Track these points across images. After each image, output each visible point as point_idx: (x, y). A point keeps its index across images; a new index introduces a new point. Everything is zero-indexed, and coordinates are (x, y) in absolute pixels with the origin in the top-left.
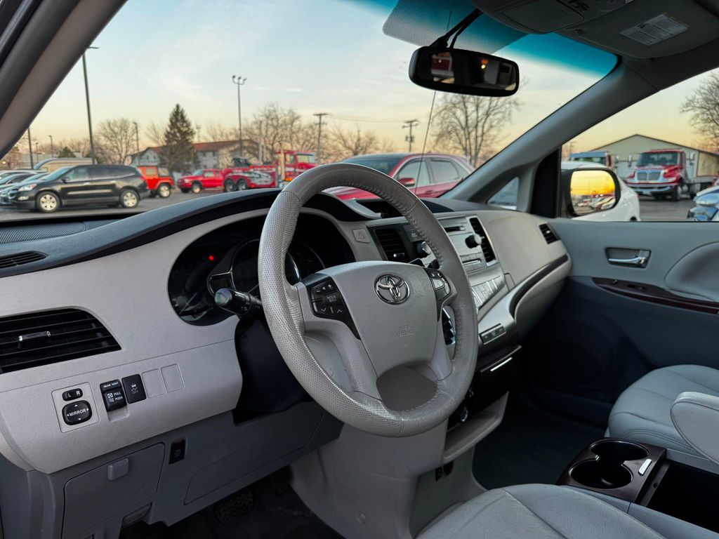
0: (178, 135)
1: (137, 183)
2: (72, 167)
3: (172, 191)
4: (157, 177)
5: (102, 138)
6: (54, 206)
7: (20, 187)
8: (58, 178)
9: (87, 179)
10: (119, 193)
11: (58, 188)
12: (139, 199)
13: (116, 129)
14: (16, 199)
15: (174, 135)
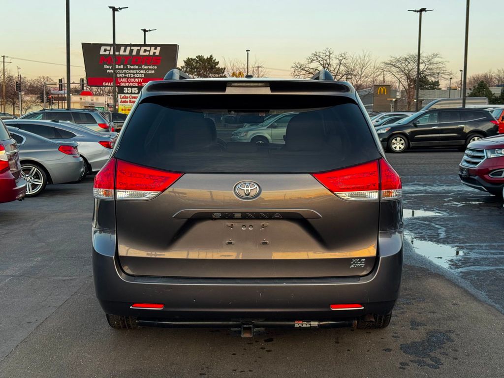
6: (402, 147)
8: (410, 123)
10: (466, 137)
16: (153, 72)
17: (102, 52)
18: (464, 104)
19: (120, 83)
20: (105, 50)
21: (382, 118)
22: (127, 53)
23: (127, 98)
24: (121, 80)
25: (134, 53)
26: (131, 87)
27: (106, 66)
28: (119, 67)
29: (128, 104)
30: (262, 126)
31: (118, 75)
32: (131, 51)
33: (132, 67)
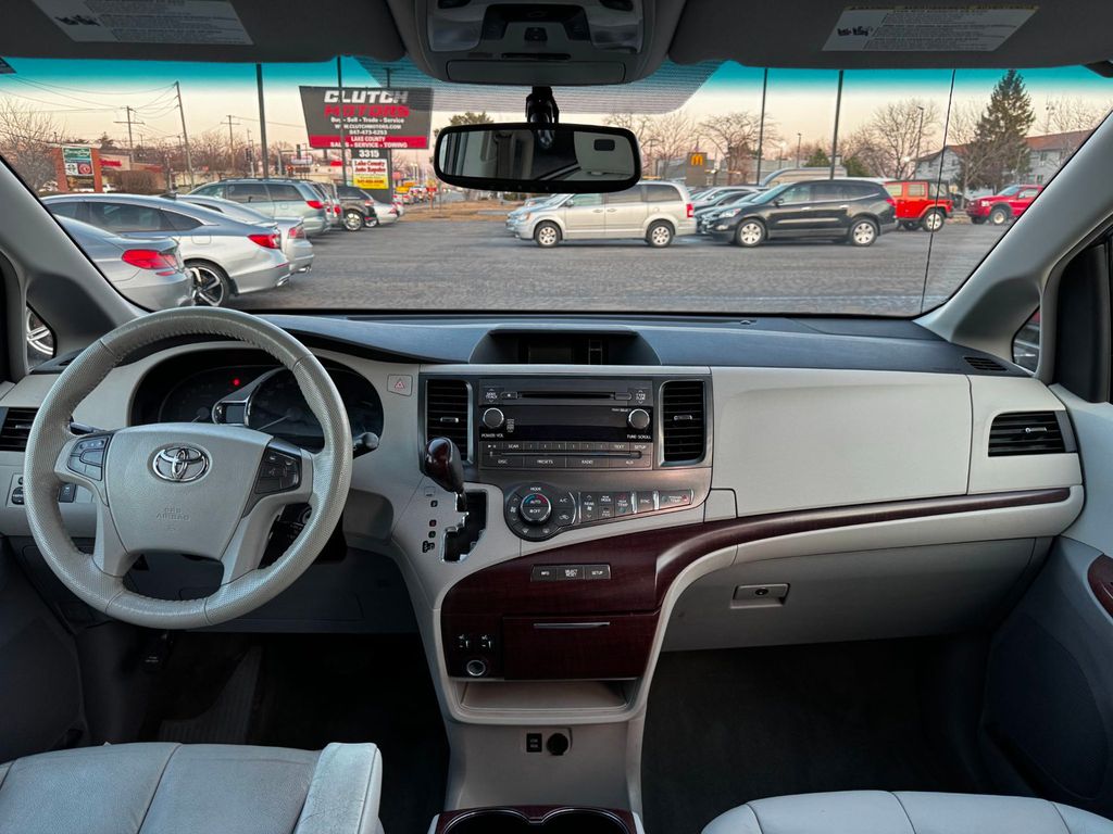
0: (1002, 123)
1: (880, 208)
2: (791, 184)
3: (947, 220)
4: (925, 199)
5: (877, 132)
6: (757, 238)
7: (721, 212)
8: (770, 200)
9: (808, 201)
10: (850, 223)
11: (766, 214)
12: (878, 233)
13: (900, 119)
14: (714, 228)
15: (996, 123)
16: (399, 127)
17: (327, 99)
18: (832, 175)
19: (353, 143)
20: (332, 96)
21: (716, 195)
22: (362, 100)
23: (364, 164)
24: (356, 139)
25: (372, 100)
26: (370, 149)
27: (333, 120)
28: (352, 120)
29: (367, 172)
30: (552, 204)
31: (351, 132)
32: (368, 97)
33: (370, 120)
